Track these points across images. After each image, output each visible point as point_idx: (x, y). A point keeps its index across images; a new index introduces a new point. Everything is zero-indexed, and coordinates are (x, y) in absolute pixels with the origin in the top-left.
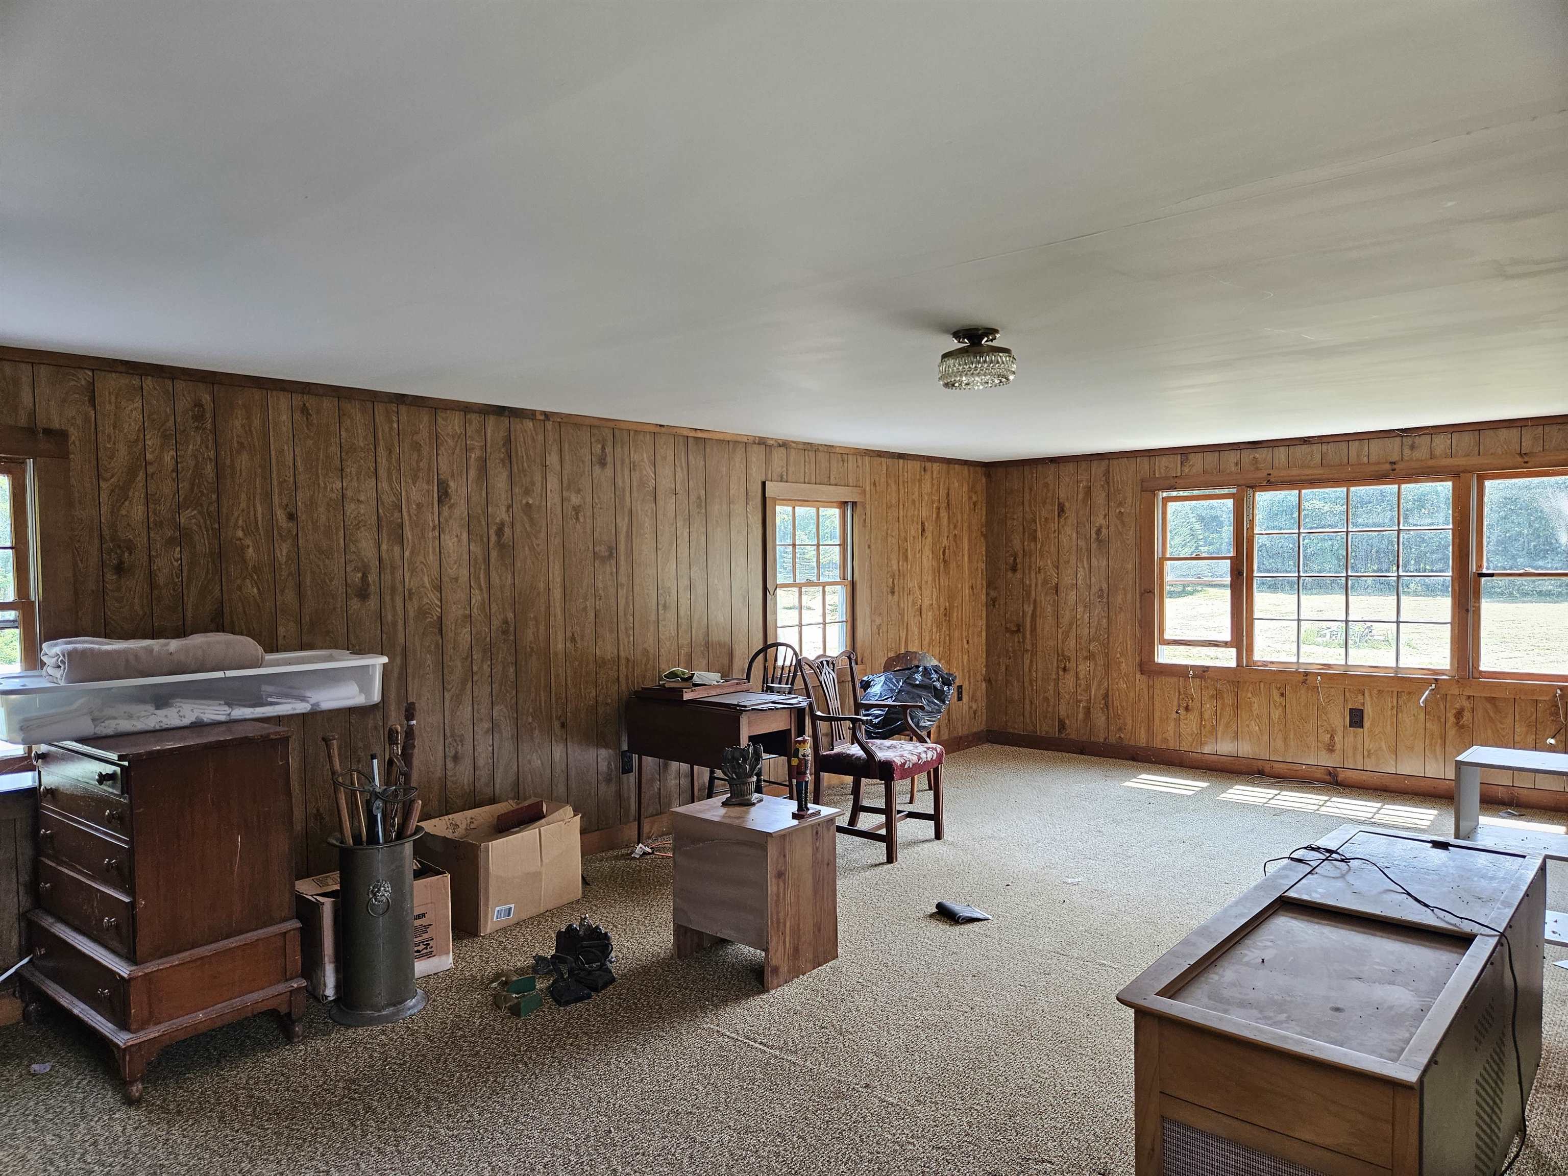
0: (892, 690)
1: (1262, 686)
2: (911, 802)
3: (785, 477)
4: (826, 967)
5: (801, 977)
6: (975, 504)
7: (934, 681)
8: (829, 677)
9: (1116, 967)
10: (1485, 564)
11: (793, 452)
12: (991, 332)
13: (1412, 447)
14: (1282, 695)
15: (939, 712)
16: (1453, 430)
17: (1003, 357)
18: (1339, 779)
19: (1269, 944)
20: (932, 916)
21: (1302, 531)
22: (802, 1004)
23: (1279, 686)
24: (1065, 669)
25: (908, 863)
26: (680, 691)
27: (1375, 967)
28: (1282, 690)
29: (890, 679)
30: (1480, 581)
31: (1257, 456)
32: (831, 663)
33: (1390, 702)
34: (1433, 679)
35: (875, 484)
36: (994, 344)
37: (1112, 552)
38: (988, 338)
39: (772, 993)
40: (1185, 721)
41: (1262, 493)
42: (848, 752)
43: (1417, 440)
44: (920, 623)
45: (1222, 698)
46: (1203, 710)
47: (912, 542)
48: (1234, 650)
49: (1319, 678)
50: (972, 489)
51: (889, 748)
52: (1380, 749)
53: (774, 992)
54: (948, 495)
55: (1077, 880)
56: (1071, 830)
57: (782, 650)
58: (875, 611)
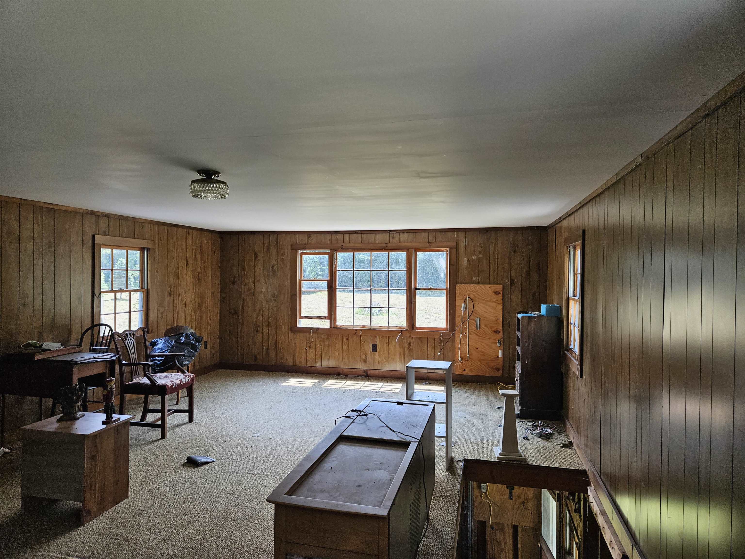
0: (168, 346)
1: (340, 336)
2: (177, 404)
3: (107, 233)
4: (121, 504)
5: (105, 512)
6: (215, 252)
7: (191, 341)
8: (131, 342)
9: (274, 475)
10: (417, 285)
11: (112, 220)
12: (217, 173)
13: (393, 237)
14: (347, 339)
15: (193, 356)
16: (407, 232)
17: (222, 186)
18: (368, 374)
19: (335, 459)
20: (184, 464)
21: (354, 270)
22: (105, 529)
23: (346, 335)
24: (257, 331)
25: (173, 437)
26: (32, 355)
27: (375, 463)
28: (347, 337)
29: (167, 341)
30: (416, 291)
31: (338, 237)
32: (133, 334)
33: (386, 341)
34: (400, 331)
35: (161, 240)
36: (218, 179)
37: (279, 276)
38: (215, 176)
39: (86, 525)
40: (309, 353)
41: (340, 253)
42: (141, 382)
43: (395, 235)
44: (185, 311)
45: (324, 342)
46: (316, 347)
47: (181, 269)
48: (329, 320)
49: (361, 332)
50: (213, 244)
51: (164, 377)
52: (383, 360)
53: (87, 524)
54: (201, 247)
55: (258, 434)
56: (257, 410)
57: (103, 328)
58: (160, 305)
